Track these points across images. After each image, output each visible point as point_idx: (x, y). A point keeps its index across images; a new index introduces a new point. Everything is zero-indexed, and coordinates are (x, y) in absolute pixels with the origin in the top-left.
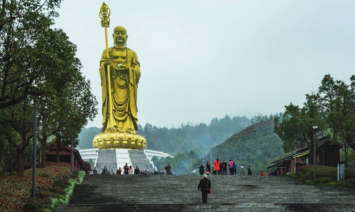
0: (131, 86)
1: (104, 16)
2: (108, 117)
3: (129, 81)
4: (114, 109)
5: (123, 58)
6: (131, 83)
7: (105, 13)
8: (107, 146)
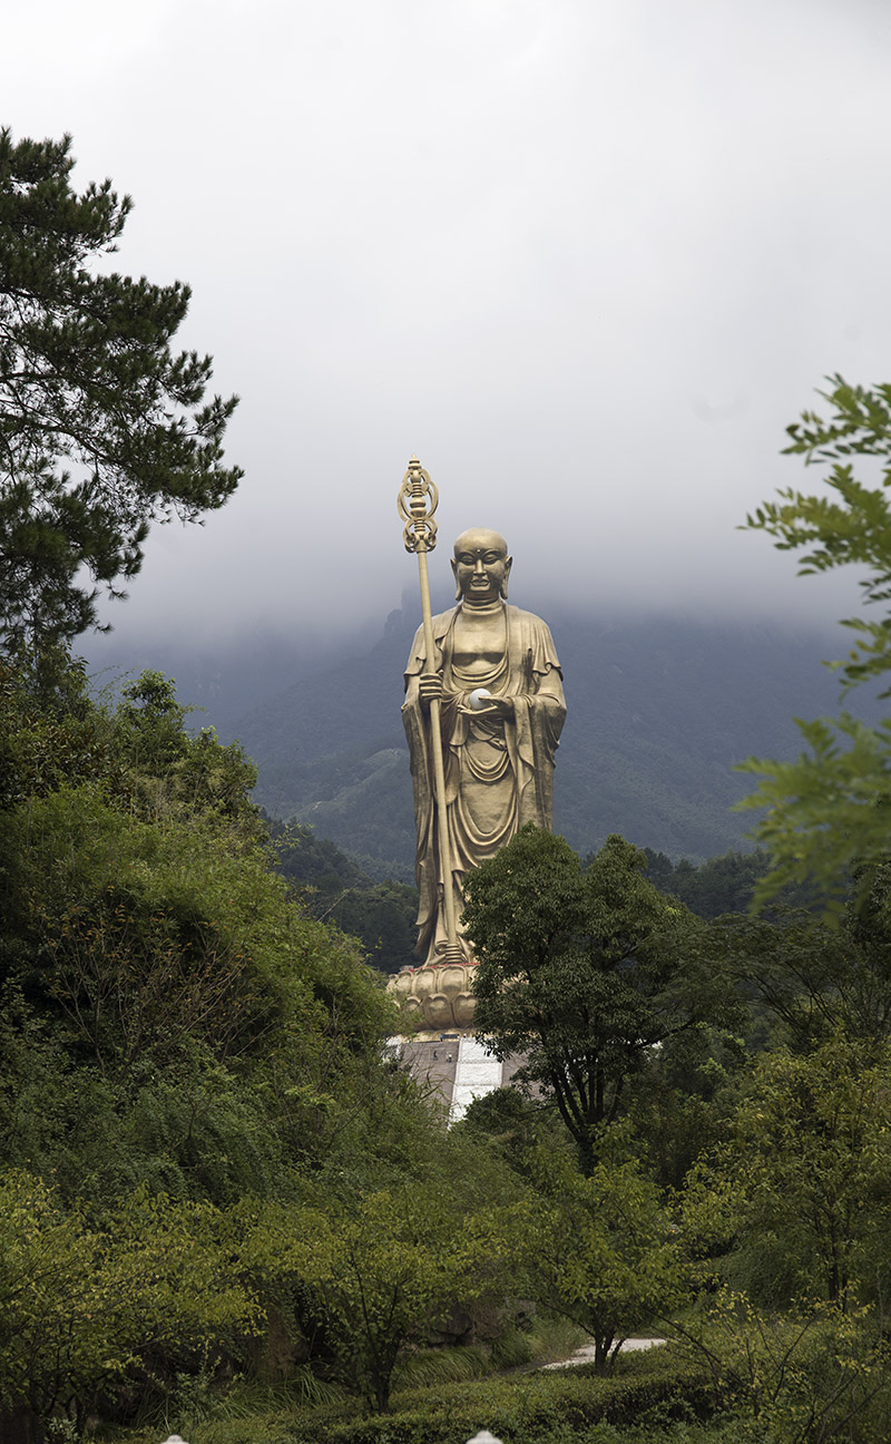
0: (524, 771)
1: (412, 513)
2: (440, 899)
3: (516, 752)
4: (459, 866)
5: (493, 657)
6: (523, 761)
7: (418, 500)
8: (436, 1022)
